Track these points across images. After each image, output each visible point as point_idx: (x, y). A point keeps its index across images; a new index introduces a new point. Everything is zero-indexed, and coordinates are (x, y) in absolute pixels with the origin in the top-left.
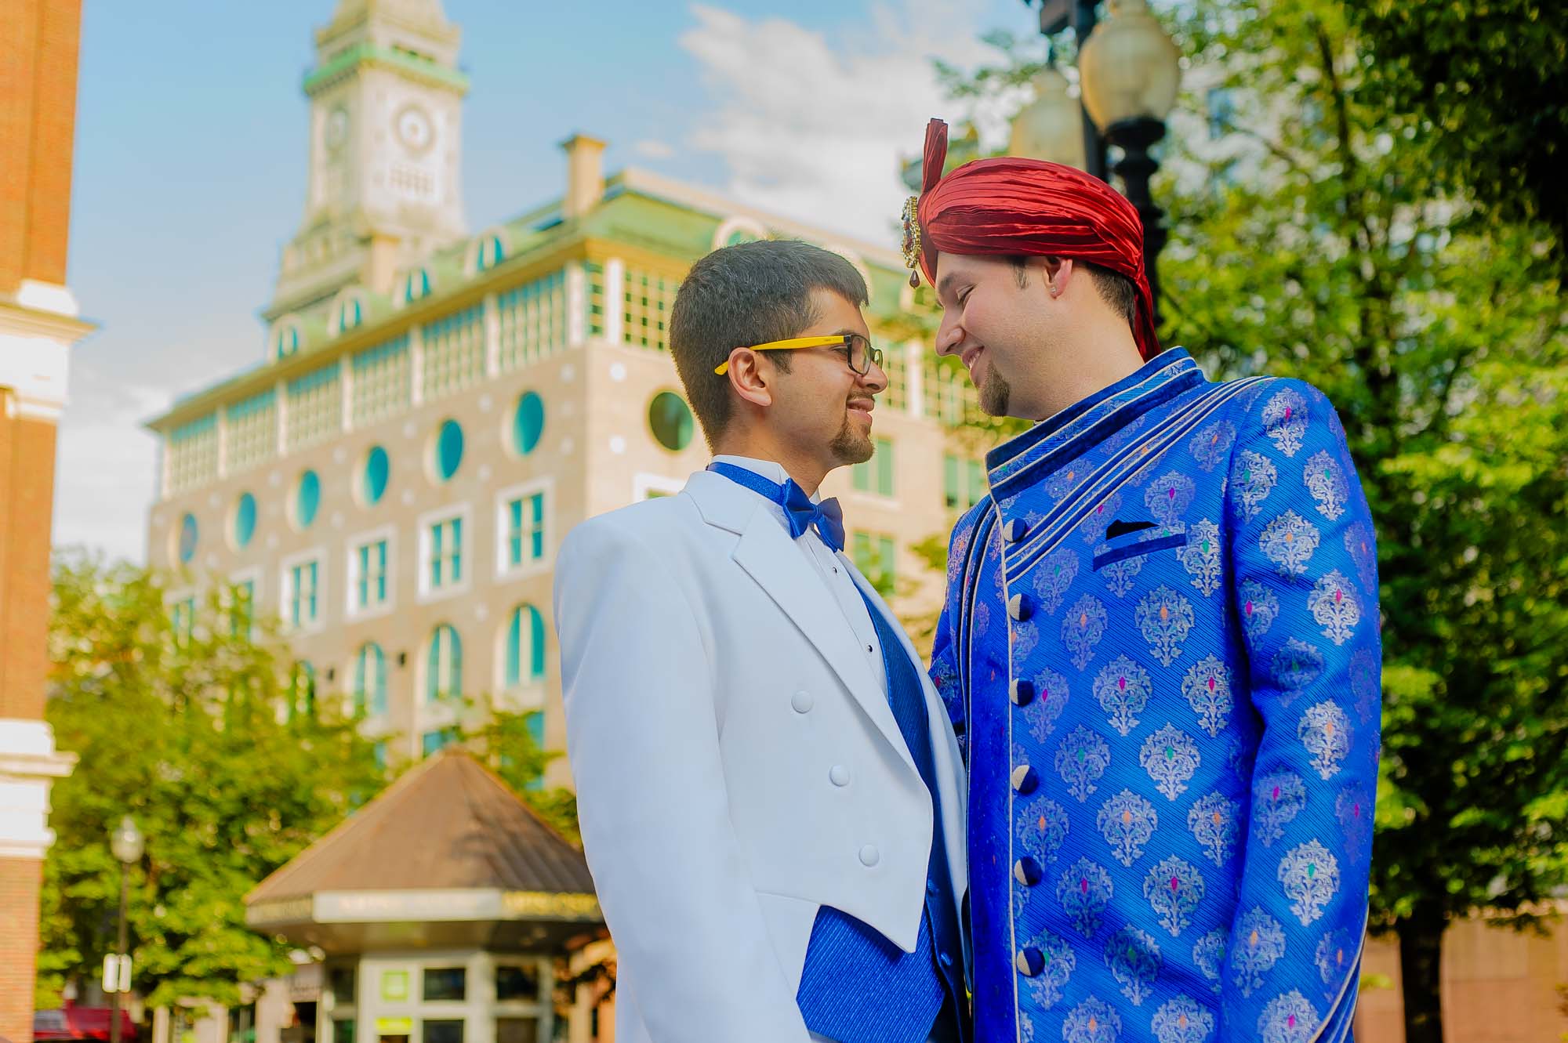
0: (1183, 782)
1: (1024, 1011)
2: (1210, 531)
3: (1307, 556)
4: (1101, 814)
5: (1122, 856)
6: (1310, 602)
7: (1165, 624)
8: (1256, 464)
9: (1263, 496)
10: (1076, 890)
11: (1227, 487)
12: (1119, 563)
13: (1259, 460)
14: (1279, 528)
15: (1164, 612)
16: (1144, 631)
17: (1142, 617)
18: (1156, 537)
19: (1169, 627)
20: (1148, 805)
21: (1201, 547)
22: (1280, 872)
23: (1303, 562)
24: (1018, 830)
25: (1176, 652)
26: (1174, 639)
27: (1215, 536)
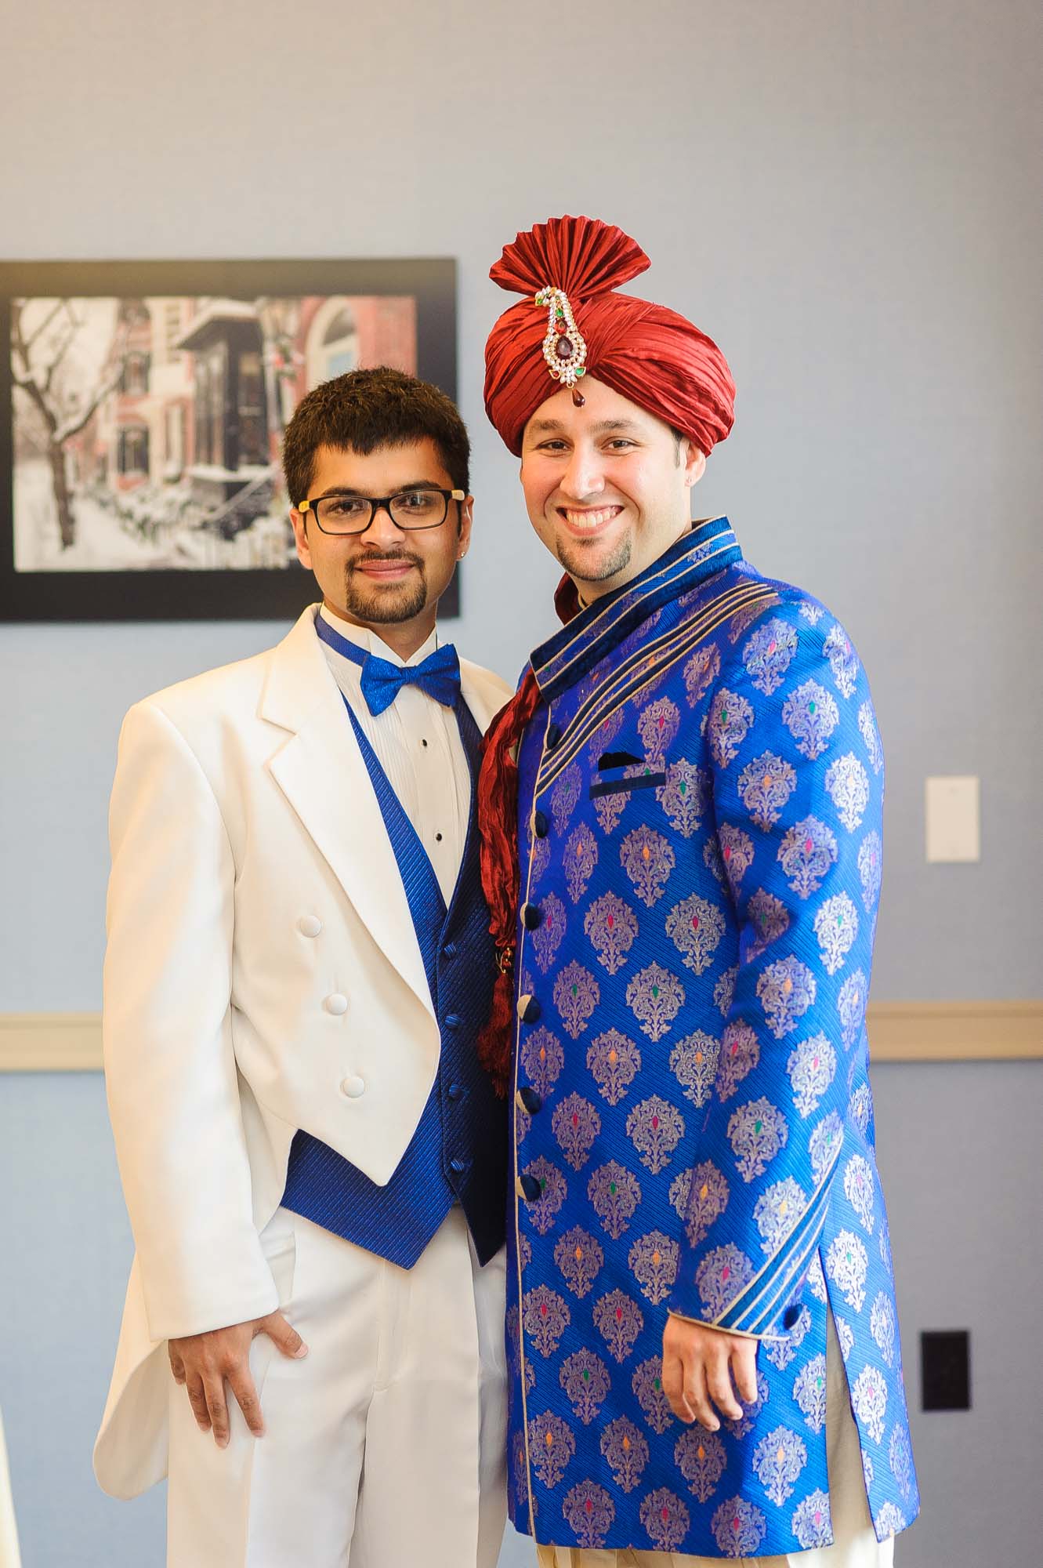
0: (668, 1022)
1: (524, 1234)
2: (686, 770)
3: (781, 802)
4: (590, 1053)
5: (608, 1094)
6: (780, 852)
7: (648, 866)
8: (734, 705)
9: (738, 739)
10: (568, 1123)
11: (707, 725)
12: (608, 797)
13: (736, 701)
14: (758, 770)
15: (646, 851)
16: (628, 870)
17: (627, 855)
18: (638, 775)
19: (651, 867)
20: (632, 1045)
21: (678, 788)
22: (730, 1129)
23: (777, 810)
24: (523, 1058)
25: (659, 893)
26: (657, 880)
27: (692, 777)
